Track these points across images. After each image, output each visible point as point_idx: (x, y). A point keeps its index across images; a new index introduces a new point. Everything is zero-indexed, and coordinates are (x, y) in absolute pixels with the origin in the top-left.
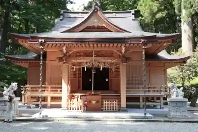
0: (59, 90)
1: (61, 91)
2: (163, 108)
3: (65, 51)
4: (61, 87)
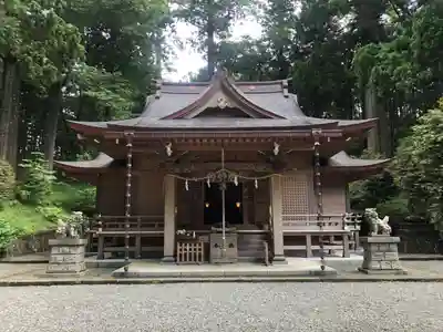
0: (157, 223)
1: (162, 226)
2: (348, 255)
3: (169, 152)
4: (163, 220)
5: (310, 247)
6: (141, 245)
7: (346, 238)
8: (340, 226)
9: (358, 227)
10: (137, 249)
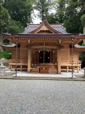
1: (27, 63)
2: (79, 72)
3: (29, 42)
4: (27, 61)
5: (68, 70)
6: (22, 68)
7: (78, 67)
8: (77, 64)
9: (81, 65)
10: (21, 69)
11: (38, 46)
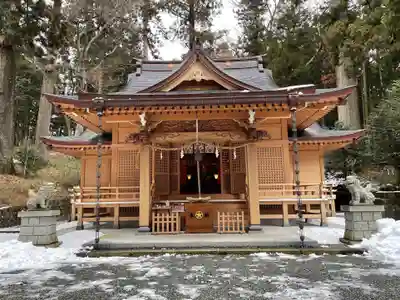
0: (134, 194)
1: (138, 196)
3: (144, 122)
4: (138, 190)
5: (287, 216)
6: (120, 215)
7: (323, 206)
8: (317, 195)
9: (334, 197)
10: (115, 219)
11: (176, 134)
